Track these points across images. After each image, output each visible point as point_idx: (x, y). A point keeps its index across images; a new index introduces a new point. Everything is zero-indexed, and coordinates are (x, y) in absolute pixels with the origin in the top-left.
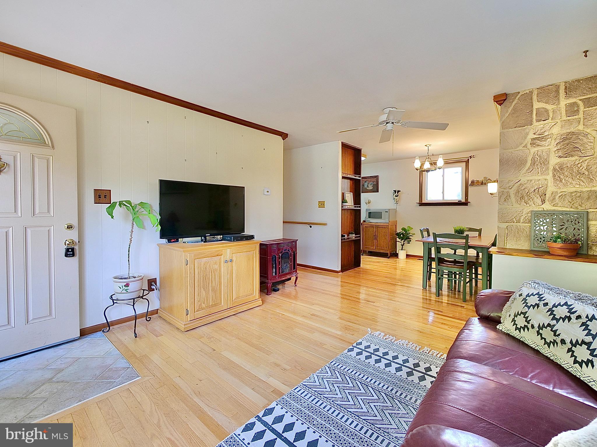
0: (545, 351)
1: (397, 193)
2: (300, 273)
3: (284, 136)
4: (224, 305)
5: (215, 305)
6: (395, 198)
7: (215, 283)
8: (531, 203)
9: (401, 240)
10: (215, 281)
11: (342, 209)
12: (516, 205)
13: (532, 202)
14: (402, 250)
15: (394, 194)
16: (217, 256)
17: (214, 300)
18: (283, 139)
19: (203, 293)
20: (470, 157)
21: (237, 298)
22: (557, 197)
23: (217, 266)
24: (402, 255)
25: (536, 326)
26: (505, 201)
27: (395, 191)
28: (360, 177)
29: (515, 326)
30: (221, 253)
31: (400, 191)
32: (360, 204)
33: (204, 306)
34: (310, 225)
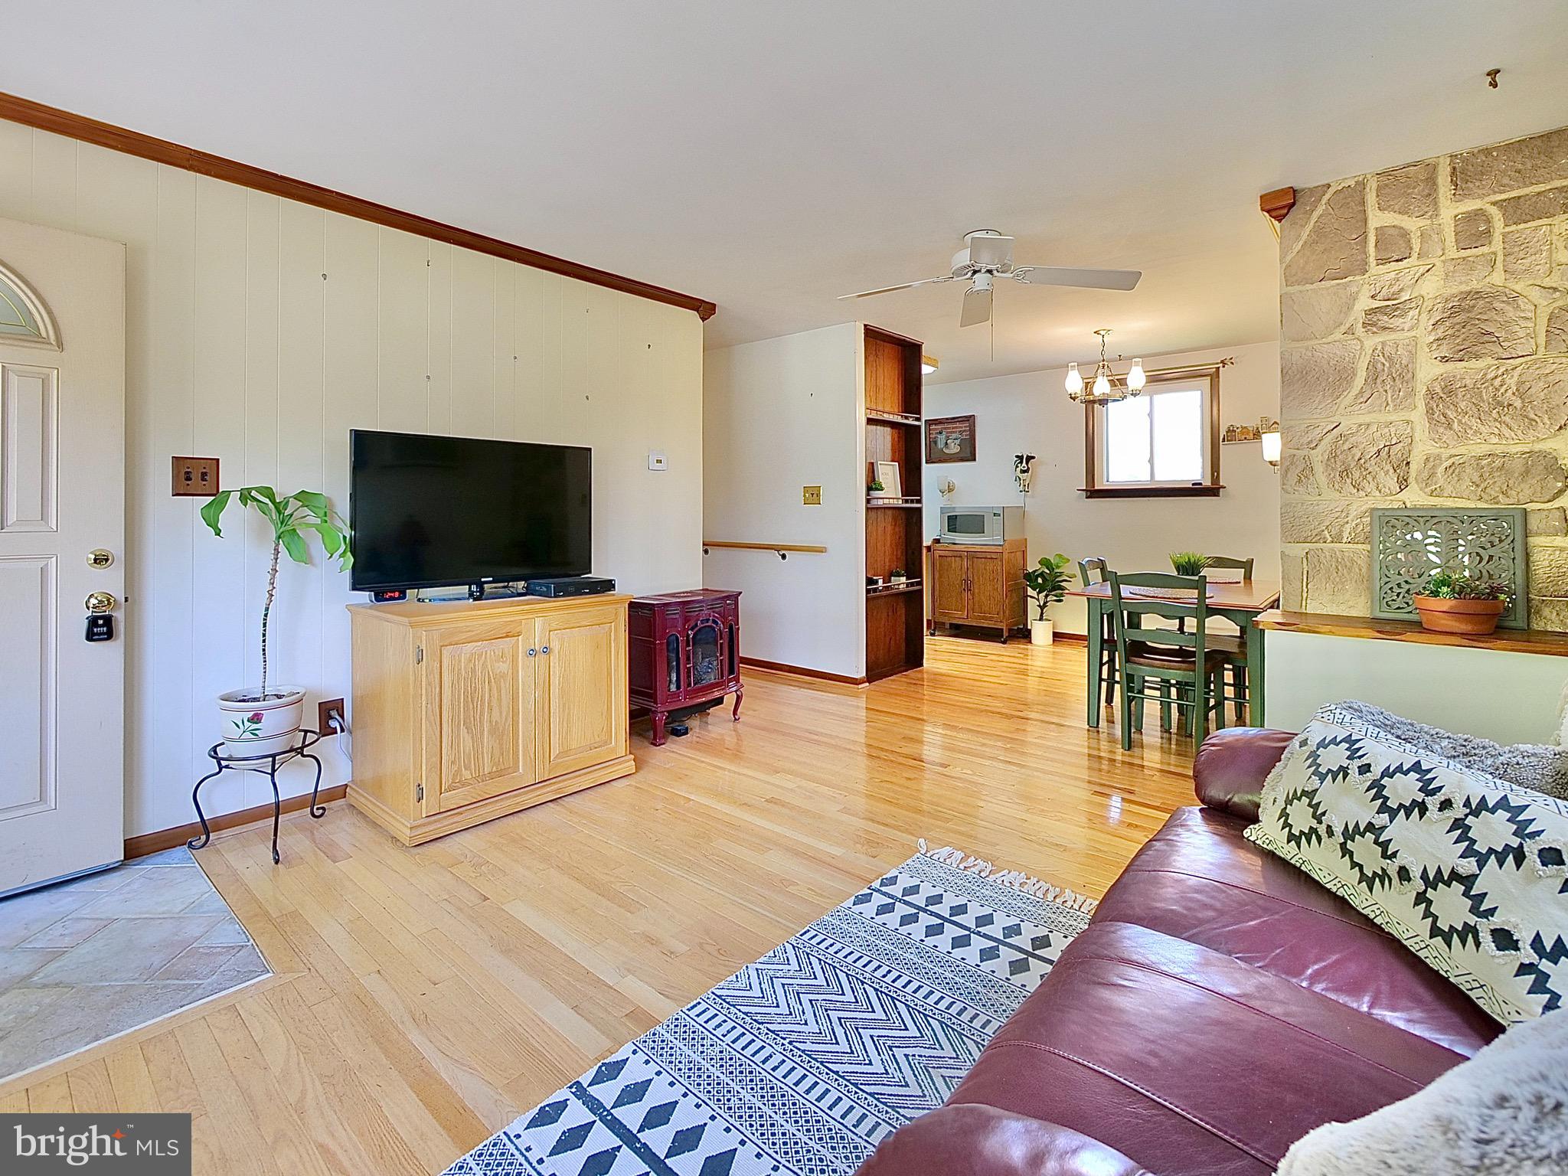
0: (1361, 899)
1: (1024, 464)
2: (748, 682)
3: (705, 309)
4: (524, 774)
5: (500, 773)
6: (1020, 475)
7: (501, 713)
8: (1370, 487)
9: (1039, 593)
10: (500, 706)
11: (867, 509)
12: (1329, 494)
13: (1373, 485)
14: (1041, 619)
15: (1017, 467)
16: (507, 636)
17: (497, 760)
18: (703, 319)
19: (466, 741)
20: (1222, 362)
21: (563, 753)
22: (1440, 470)
23: (505, 666)
24: (1041, 633)
25: (1338, 829)
26: (1300, 481)
27: (1020, 458)
28: (918, 419)
29: (1287, 829)
30: (518, 630)
31: (1033, 458)
32: (920, 495)
33: (466, 774)
34: (782, 551)
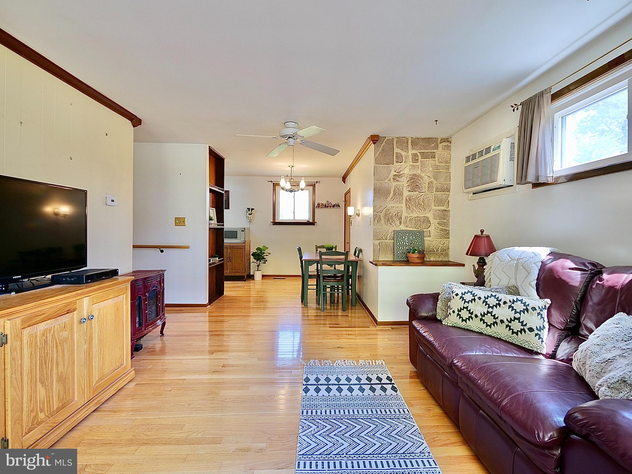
1: (250, 211)
3: (136, 121)
4: (78, 399)
5: (64, 406)
6: (248, 216)
7: (64, 365)
8: (394, 224)
9: (257, 261)
10: (64, 361)
11: (209, 228)
12: (385, 226)
14: (258, 270)
15: (247, 212)
16: (68, 313)
17: (62, 398)
18: (134, 127)
19: (41, 391)
20: (317, 182)
21: (101, 379)
22: (408, 220)
23: (67, 333)
24: (258, 276)
25: (479, 315)
26: (378, 222)
27: (249, 209)
28: (223, 191)
29: (461, 318)
30: (74, 307)
31: (254, 209)
32: (223, 223)
33: (42, 416)
34: (161, 249)
